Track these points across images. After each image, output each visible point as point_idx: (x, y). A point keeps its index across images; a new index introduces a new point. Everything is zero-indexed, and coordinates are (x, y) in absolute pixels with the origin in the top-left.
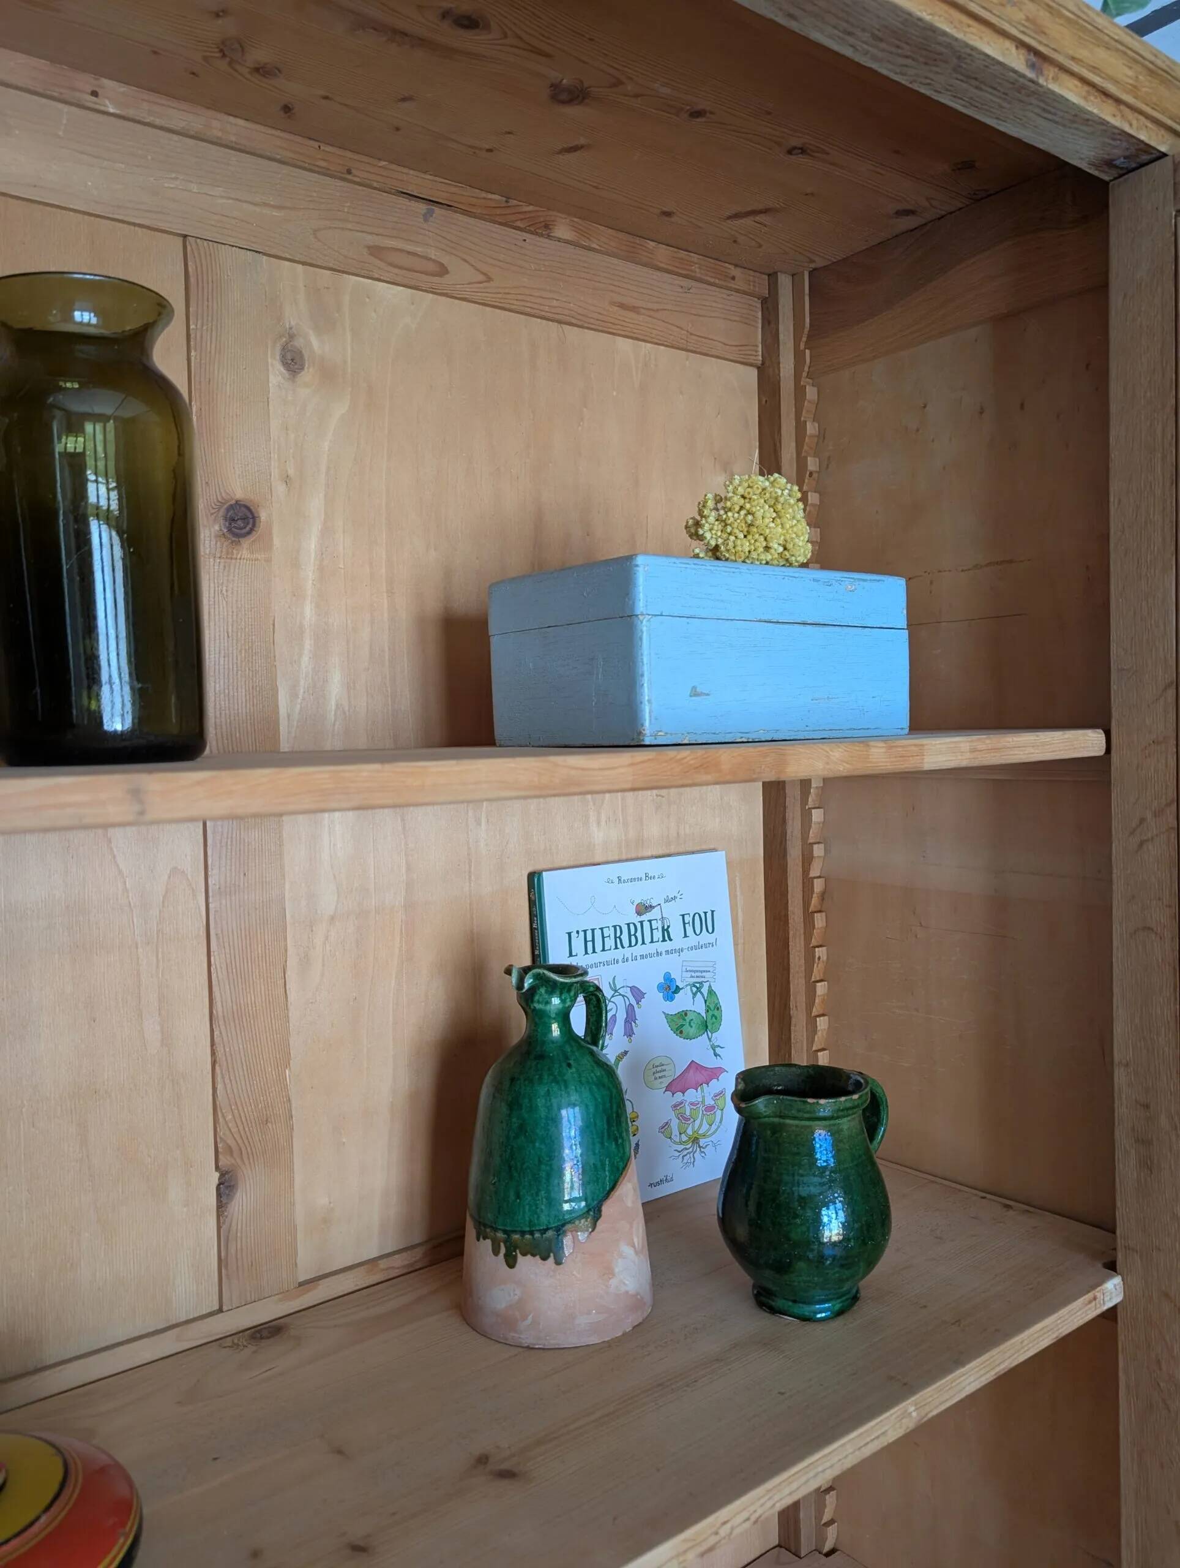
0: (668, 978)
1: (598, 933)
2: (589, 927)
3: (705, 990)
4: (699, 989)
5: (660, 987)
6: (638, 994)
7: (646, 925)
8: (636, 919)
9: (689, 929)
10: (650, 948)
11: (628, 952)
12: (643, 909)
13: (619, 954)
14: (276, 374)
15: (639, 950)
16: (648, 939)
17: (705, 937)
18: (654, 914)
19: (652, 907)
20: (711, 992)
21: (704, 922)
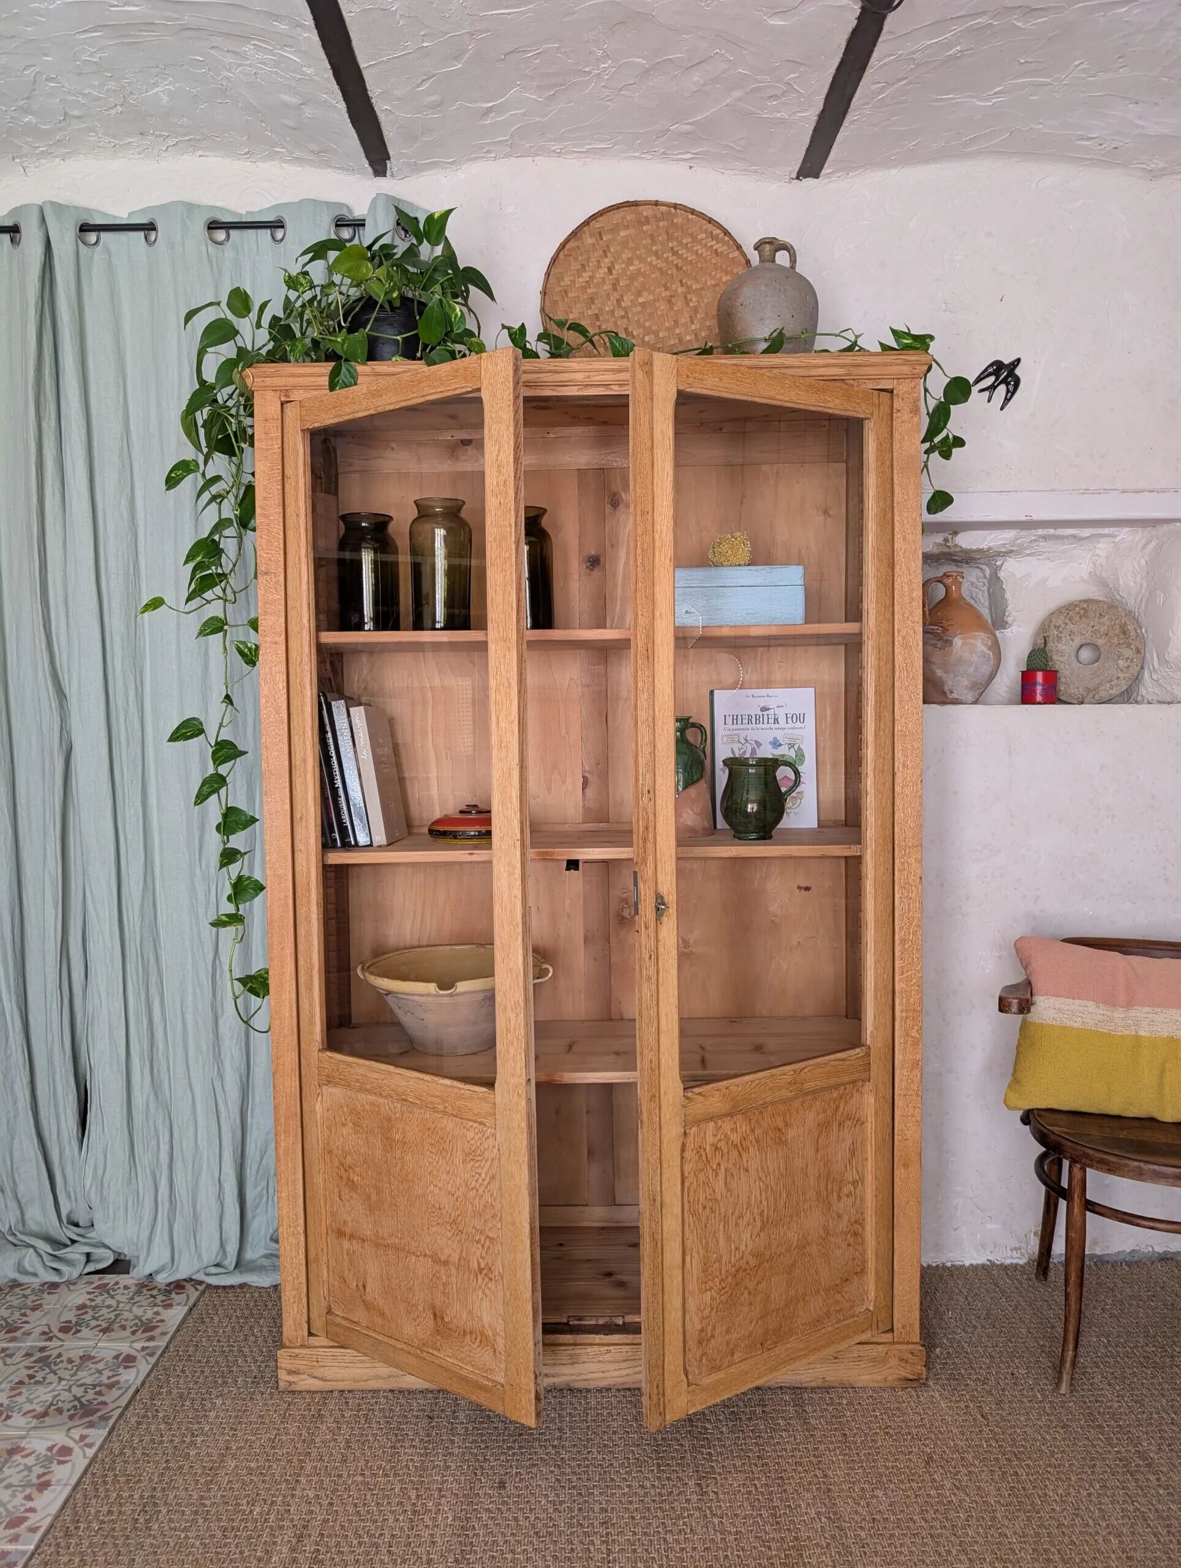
0: (775, 739)
1: (739, 717)
2: (735, 714)
3: (796, 747)
4: (793, 747)
5: (770, 743)
6: (759, 744)
7: (766, 717)
8: (761, 713)
9: (790, 720)
10: (765, 726)
11: (754, 726)
12: (764, 709)
13: (750, 726)
14: (608, 508)
15: (760, 726)
16: (766, 721)
17: (798, 724)
18: (771, 712)
19: (769, 709)
20: (799, 748)
21: (800, 718)
